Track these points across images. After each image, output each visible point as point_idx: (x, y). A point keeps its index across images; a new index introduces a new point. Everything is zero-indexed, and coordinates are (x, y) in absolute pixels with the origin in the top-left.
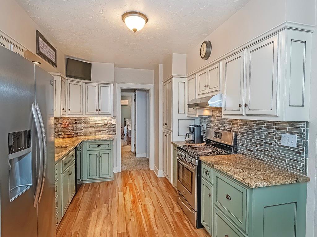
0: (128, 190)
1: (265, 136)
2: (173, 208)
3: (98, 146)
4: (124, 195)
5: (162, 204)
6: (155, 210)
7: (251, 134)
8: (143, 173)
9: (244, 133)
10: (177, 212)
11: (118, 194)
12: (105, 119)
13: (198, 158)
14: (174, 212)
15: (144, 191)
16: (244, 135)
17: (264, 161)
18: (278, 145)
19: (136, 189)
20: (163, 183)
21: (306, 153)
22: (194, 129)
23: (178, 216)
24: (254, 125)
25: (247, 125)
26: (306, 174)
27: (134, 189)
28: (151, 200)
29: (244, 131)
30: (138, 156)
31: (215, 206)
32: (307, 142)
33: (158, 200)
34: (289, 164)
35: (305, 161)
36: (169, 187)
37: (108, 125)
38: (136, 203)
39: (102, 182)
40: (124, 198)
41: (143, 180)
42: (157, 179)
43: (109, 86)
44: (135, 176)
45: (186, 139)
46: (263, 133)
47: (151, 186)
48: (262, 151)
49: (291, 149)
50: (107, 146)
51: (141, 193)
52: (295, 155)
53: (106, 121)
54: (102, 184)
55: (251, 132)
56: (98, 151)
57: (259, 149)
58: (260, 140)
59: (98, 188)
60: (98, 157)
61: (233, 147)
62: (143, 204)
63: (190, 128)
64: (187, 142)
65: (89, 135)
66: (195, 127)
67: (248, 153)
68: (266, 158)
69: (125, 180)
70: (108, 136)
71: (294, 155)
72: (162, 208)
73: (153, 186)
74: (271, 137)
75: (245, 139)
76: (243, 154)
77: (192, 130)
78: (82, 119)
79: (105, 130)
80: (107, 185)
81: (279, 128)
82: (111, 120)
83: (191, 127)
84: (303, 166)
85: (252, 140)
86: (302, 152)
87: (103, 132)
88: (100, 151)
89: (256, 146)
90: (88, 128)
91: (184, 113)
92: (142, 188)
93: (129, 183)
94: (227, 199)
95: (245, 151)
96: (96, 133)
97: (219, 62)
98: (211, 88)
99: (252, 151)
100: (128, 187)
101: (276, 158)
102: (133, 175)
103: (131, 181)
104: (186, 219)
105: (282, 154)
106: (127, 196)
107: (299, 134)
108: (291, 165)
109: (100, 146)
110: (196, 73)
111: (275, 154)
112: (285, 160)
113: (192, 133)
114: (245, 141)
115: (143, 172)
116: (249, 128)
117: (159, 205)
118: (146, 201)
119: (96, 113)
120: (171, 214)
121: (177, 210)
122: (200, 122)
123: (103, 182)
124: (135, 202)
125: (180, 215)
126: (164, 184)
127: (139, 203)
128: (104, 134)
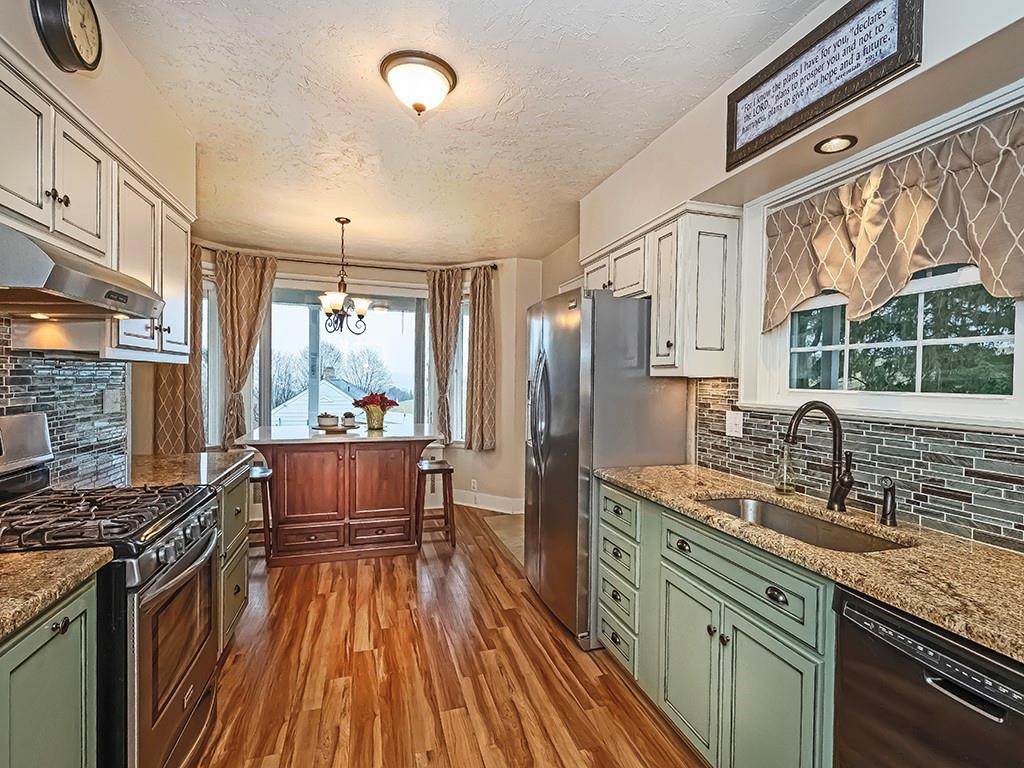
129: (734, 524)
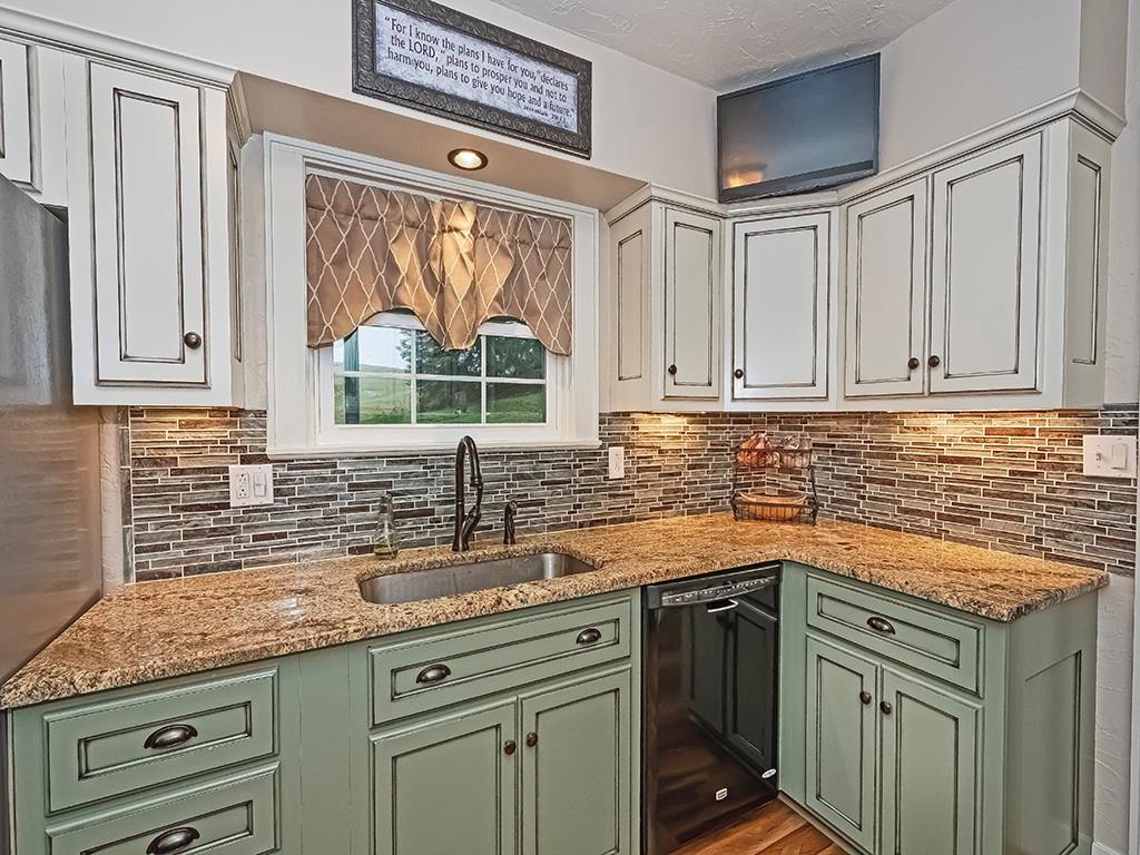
3: (870, 623)
12: (1022, 433)
37: (1052, 477)
53: (1027, 446)
56: (873, 661)
60: (866, 702)
65: (899, 529)
70: (1044, 564)
78: (860, 429)
79: (1015, 512)
87: (1000, 524)
90: (892, 483)
96: (945, 525)
109: (890, 629)
128: (1011, 541)
129: (534, 593)
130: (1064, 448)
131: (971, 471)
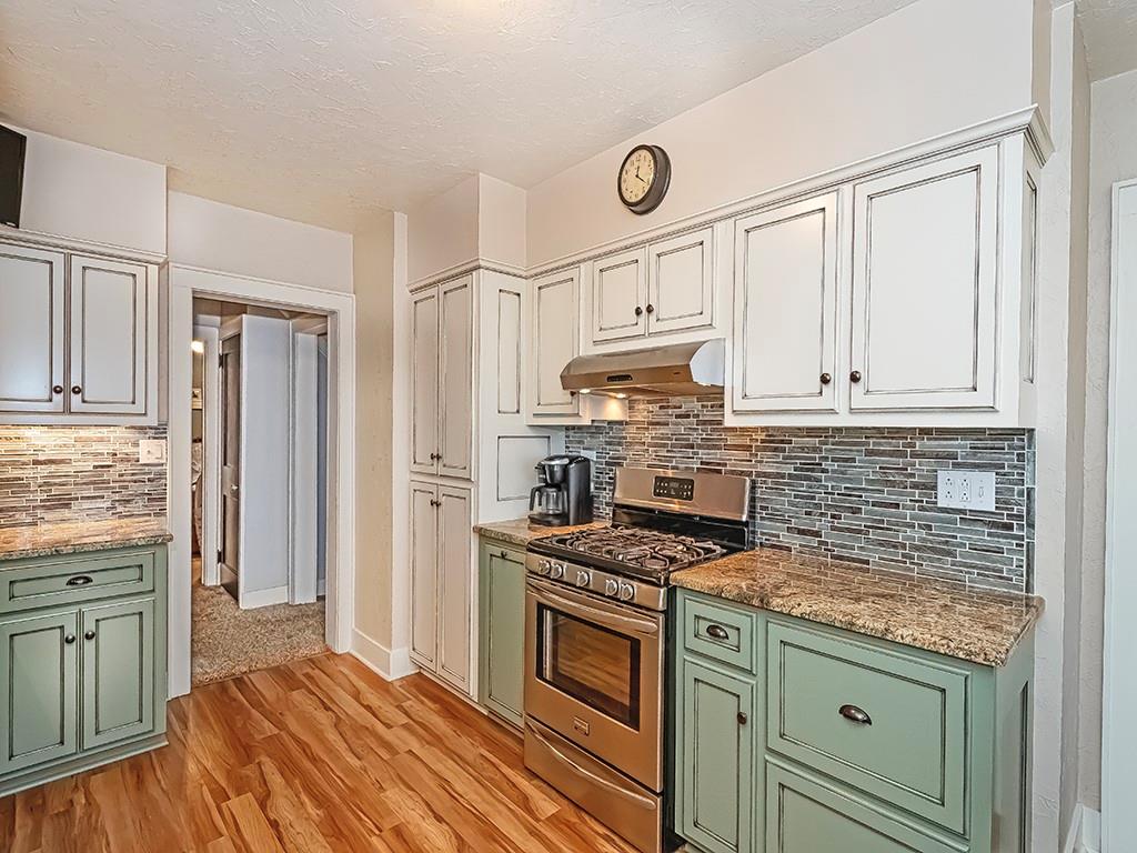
0: (276, 780)
1: (869, 481)
2: (525, 802)
3: (70, 583)
4: (263, 806)
5: (472, 796)
6: (458, 837)
7: (808, 478)
8: (307, 676)
9: (782, 476)
10: (549, 815)
11: (227, 813)
12: (101, 440)
13: (667, 579)
14: (538, 820)
15: (359, 759)
16: (777, 483)
17: (867, 562)
18: (922, 509)
19: (314, 760)
20: (422, 702)
21: (1031, 525)
22: (565, 469)
23: (562, 830)
24: (824, 447)
25: (791, 450)
26: (1029, 588)
27: (307, 764)
28: (411, 793)
29: (777, 468)
30: (248, 601)
31: (767, 757)
32: (1030, 491)
33: (444, 783)
34: (965, 565)
35: (1028, 551)
36: (458, 710)
37: (120, 467)
38: (353, 832)
39: (94, 772)
40: (274, 825)
41: (327, 709)
42: (388, 691)
43: (139, 272)
44: (279, 699)
45: (531, 508)
46: (861, 473)
47: (380, 728)
48: (860, 532)
49: (973, 518)
50: (135, 573)
51: (349, 770)
52: (989, 535)
53: (104, 448)
54: (96, 781)
55: (813, 470)
56: (75, 609)
57: (844, 523)
58: (850, 495)
59: (79, 811)
60: (69, 641)
61: (747, 526)
62: (387, 826)
63: (553, 466)
64: (532, 520)
66: (570, 463)
67: (795, 541)
68: (876, 551)
69: (232, 729)
70: (117, 523)
71: (984, 537)
72: (483, 822)
73: (389, 726)
74: (893, 484)
75: (785, 495)
76: (773, 546)
77: (558, 475)
79: (98, 493)
80: (140, 781)
81: (923, 455)
82: (138, 445)
83: (553, 463)
84: (1022, 567)
85: (813, 498)
86: (1015, 523)
87: (86, 504)
88: (85, 608)
89: (833, 517)
91: (518, 412)
92: (341, 746)
93: (259, 737)
94: (846, 720)
95: (785, 538)
97: (709, 224)
98: (663, 320)
99: (817, 534)
100: (264, 759)
101: (917, 548)
102: (267, 696)
103: (269, 728)
104: (599, 834)
105: (938, 535)
106: (283, 808)
107: (1004, 468)
108: (974, 568)
109: (88, 580)
110: (584, 260)
111: (908, 538)
112: (949, 553)
113: (558, 487)
114: (782, 503)
115: (309, 670)
116: (799, 458)
117: (462, 810)
118: (391, 806)
119: (46, 407)
120: (534, 833)
121: (547, 806)
122: (567, 447)
123: (102, 769)
124: (346, 832)
125: (568, 824)
126: (433, 706)
127: (364, 826)
130: (129, 449)
131: (64, 468)
